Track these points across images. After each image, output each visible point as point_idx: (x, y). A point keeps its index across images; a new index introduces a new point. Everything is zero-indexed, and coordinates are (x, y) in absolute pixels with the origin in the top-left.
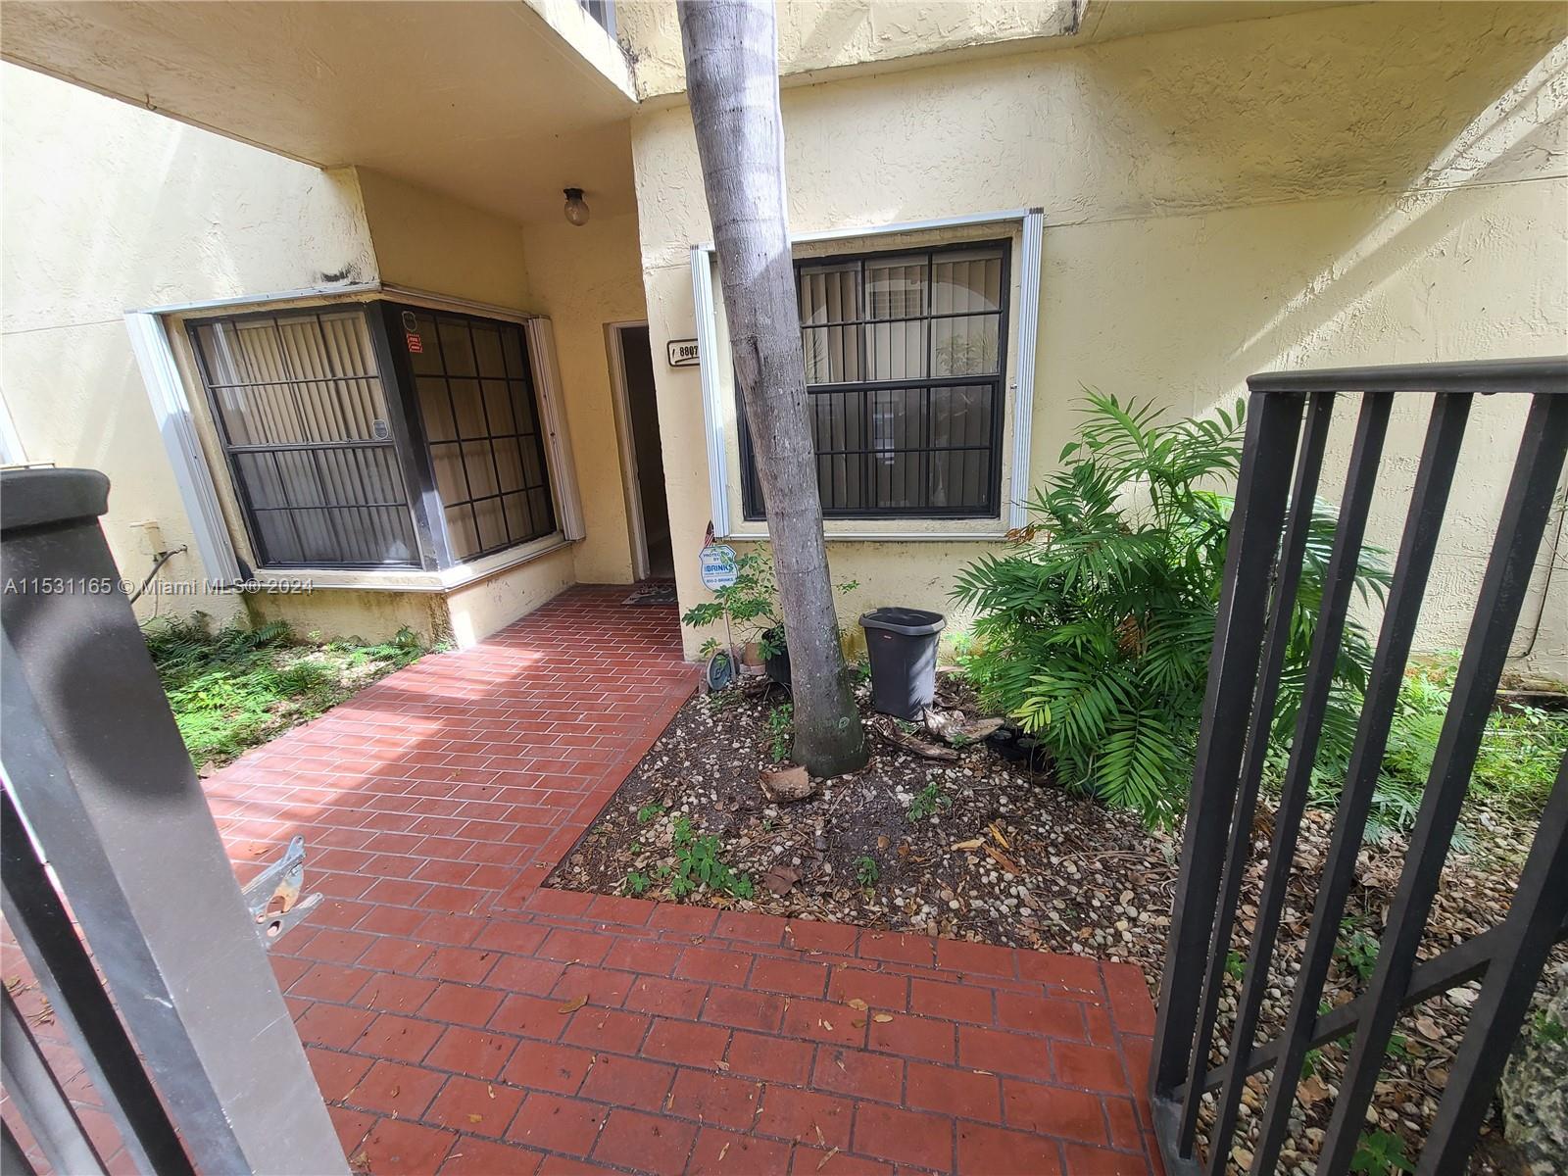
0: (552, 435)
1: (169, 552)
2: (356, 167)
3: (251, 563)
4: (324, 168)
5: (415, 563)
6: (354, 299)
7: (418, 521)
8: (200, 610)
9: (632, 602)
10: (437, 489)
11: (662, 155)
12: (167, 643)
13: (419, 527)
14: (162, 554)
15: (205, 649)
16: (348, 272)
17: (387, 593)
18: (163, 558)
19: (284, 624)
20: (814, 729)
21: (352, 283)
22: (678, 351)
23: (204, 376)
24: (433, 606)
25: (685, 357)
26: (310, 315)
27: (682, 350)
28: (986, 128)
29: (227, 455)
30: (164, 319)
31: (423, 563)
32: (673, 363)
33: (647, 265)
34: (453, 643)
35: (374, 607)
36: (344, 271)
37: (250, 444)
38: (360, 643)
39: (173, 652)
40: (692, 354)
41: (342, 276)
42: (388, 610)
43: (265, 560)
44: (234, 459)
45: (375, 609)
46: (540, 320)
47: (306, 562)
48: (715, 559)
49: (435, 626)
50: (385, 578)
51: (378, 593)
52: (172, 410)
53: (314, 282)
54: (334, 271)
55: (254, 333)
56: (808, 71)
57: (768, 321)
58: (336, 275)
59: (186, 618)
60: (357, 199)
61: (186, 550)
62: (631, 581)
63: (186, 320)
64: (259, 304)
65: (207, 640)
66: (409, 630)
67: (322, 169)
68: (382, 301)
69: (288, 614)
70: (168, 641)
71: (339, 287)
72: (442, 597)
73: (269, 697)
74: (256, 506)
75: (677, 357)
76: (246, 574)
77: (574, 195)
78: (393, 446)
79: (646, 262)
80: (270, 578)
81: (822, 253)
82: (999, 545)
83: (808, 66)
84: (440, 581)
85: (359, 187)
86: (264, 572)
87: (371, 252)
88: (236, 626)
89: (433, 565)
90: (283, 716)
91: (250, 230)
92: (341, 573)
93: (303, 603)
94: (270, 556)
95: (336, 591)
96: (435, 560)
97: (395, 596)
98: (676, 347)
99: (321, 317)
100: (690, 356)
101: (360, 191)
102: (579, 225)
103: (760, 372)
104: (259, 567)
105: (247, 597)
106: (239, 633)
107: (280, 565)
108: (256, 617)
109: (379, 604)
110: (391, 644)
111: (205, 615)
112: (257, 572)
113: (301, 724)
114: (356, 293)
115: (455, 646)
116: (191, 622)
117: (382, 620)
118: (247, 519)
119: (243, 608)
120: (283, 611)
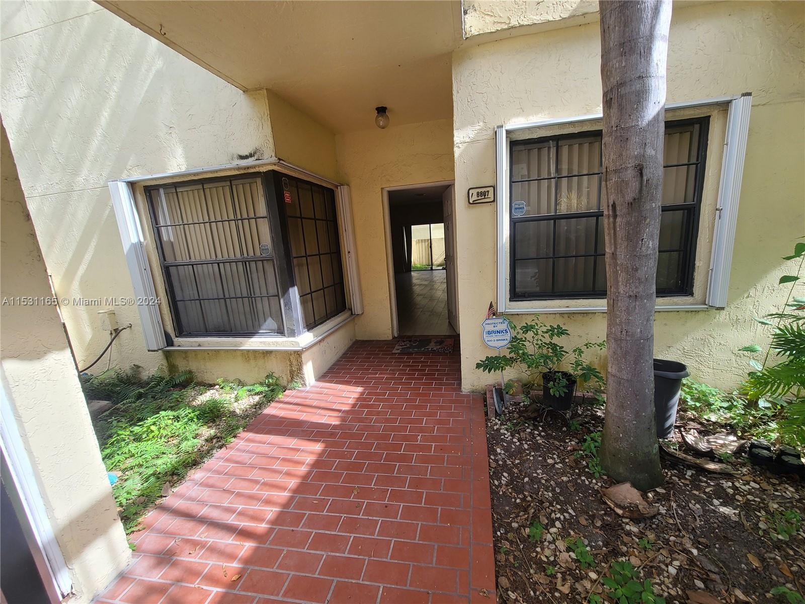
0: (349, 252)
1: (120, 329)
2: (266, 89)
3: (172, 334)
4: (245, 91)
5: (280, 332)
6: (257, 170)
7: (285, 306)
8: (136, 364)
9: (399, 351)
10: (296, 285)
11: (473, 73)
12: (117, 387)
13: (285, 310)
14: (116, 330)
15: (142, 391)
16: (255, 153)
17: (261, 351)
18: (117, 332)
19: (190, 372)
20: (635, 454)
21: (257, 160)
22: (475, 194)
23: (153, 220)
24: (292, 359)
25: (480, 198)
26: (225, 181)
27: (478, 193)
28: (699, 48)
29: (163, 268)
30: (132, 185)
31: (286, 331)
32: (471, 202)
33: (458, 141)
34: (303, 383)
35: (251, 360)
36: (252, 152)
37: (176, 261)
38: (241, 384)
39: (120, 392)
40: (485, 196)
41: (251, 155)
42: (261, 362)
43: (180, 332)
44: (167, 271)
45: (252, 362)
46: (346, 187)
47: (207, 333)
48: (494, 327)
49: (292, 372)
50: (261, 342)
51: (255, 352)
52: (134, 240)
53: (232, 160)
54: (245, 152)
55: (185, 194)
56: (584, 15)
57: (653, 153)
58: (247, 156)
59: (126, 368)
60: (265, 110)
61: (131, 327)
62: (391, 338)
63: (146, 186)
64: (195, 174)
65: (142, 384)
66: (274, 375)
67: (244, 91)
68: (273, 171)
69: (193, 366)
70: (117, 386)
71: (250, 162)
72: (298, 354)
73: (194, 426)
74: (178, 298)
75: (475, 198)
76: (170, 342)
77: (382, 110)
78: (273, 260)
79: (456, 139)
80: (184, 343)
81: (576, 130)
82: (694, 313)
83: (585, 11)
84: (297, 344)
85: (267, 101)
86: (180, 339)
87: (271, 140)
88: (159, 374)
89: (292, 333)
90: (206, 440)
91: (193, 130)
92: (231, 339)
93: (204, 359)
94: (184, 329)
95: (227, 351)
96: (294, 330)
97: (267, 353)
98: (475, 192)
99: (232, 182)
100: (483, 197)
101: (267, 105)
102: (383, 128)
103: (641, 190)
104: (176, 337)
105: (168, 355)
106: (162, 379)
107: (190, 335)
108: (172, 368)
109: (255, 358)
110: (261, 384)
111: (138, 367)
112: (177, 341)
113: (221, 448)
114: (259, 166)
115: (304, 385)
116: (129, 372)
117: (257, 369)
118: (172, 307)
119: (165, 362)
120: (190, 364)
